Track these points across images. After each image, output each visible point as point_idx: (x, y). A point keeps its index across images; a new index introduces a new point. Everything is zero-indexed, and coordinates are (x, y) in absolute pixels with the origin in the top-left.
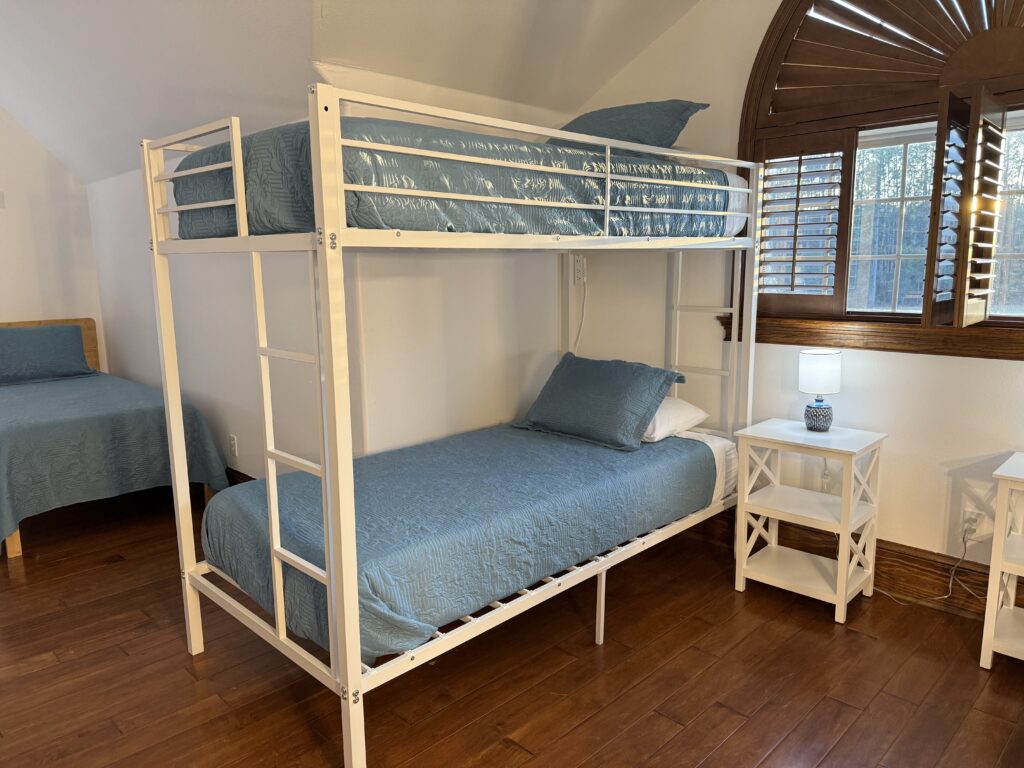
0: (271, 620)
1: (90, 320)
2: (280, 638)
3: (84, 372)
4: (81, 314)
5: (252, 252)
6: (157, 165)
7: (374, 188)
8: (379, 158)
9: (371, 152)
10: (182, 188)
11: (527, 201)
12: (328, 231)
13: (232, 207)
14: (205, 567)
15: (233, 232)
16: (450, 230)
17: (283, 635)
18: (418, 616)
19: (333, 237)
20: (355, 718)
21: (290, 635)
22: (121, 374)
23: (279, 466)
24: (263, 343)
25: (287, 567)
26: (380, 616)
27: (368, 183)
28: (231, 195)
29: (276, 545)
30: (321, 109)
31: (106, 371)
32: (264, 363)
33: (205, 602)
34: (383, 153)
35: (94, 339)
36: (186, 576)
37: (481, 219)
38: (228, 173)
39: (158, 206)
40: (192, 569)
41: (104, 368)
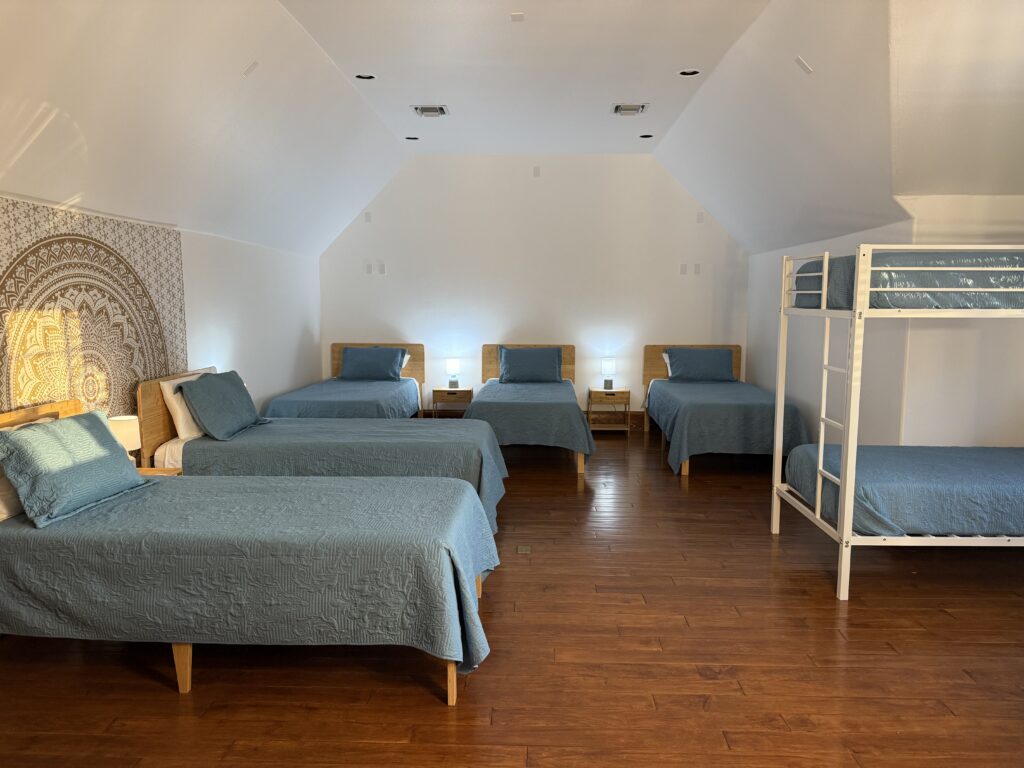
0: (813, 510)
1: (739, 346)
2: (817, 517)
3: (732, 380)
4: (733, 342)
5: (826, 316)
6: (789, 268)
7: (888, 289)
8: (893, 274)
9: (889, 272)
10: (800, 282)
11: (1002, 289)
12: (858, 311)
13: (820, 295)
14: (785, 487)
15: (819, 307)
16: (937, 307)
17: (818, 516)
18: (892, 520)
19: (860, 314)
20: (846, 556)
21: (822, 516)
22: (753, 383)
23: (827, 426)
24: (826, 362)
25: (825, 480)
26: (867, 510)
27: (884, 286)
28: (820, 289)
29: (821, 467)
30: (861, 254)
31: (744, 381)
32: (825, 374)
33: (784, 503)
34: (896, 272)
35: (740, 359)
36: (775, 488)
37: (961, 301)
38: (821, 278)
39: (787, 289)
40: (778, 485)
41: (743, 378)
